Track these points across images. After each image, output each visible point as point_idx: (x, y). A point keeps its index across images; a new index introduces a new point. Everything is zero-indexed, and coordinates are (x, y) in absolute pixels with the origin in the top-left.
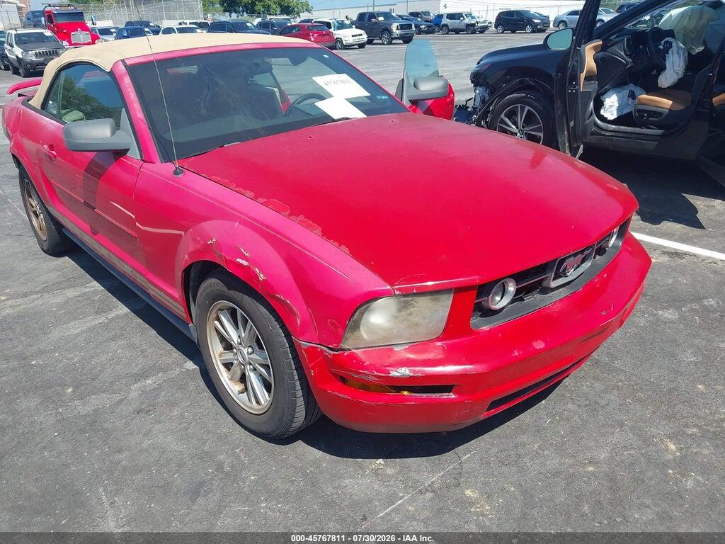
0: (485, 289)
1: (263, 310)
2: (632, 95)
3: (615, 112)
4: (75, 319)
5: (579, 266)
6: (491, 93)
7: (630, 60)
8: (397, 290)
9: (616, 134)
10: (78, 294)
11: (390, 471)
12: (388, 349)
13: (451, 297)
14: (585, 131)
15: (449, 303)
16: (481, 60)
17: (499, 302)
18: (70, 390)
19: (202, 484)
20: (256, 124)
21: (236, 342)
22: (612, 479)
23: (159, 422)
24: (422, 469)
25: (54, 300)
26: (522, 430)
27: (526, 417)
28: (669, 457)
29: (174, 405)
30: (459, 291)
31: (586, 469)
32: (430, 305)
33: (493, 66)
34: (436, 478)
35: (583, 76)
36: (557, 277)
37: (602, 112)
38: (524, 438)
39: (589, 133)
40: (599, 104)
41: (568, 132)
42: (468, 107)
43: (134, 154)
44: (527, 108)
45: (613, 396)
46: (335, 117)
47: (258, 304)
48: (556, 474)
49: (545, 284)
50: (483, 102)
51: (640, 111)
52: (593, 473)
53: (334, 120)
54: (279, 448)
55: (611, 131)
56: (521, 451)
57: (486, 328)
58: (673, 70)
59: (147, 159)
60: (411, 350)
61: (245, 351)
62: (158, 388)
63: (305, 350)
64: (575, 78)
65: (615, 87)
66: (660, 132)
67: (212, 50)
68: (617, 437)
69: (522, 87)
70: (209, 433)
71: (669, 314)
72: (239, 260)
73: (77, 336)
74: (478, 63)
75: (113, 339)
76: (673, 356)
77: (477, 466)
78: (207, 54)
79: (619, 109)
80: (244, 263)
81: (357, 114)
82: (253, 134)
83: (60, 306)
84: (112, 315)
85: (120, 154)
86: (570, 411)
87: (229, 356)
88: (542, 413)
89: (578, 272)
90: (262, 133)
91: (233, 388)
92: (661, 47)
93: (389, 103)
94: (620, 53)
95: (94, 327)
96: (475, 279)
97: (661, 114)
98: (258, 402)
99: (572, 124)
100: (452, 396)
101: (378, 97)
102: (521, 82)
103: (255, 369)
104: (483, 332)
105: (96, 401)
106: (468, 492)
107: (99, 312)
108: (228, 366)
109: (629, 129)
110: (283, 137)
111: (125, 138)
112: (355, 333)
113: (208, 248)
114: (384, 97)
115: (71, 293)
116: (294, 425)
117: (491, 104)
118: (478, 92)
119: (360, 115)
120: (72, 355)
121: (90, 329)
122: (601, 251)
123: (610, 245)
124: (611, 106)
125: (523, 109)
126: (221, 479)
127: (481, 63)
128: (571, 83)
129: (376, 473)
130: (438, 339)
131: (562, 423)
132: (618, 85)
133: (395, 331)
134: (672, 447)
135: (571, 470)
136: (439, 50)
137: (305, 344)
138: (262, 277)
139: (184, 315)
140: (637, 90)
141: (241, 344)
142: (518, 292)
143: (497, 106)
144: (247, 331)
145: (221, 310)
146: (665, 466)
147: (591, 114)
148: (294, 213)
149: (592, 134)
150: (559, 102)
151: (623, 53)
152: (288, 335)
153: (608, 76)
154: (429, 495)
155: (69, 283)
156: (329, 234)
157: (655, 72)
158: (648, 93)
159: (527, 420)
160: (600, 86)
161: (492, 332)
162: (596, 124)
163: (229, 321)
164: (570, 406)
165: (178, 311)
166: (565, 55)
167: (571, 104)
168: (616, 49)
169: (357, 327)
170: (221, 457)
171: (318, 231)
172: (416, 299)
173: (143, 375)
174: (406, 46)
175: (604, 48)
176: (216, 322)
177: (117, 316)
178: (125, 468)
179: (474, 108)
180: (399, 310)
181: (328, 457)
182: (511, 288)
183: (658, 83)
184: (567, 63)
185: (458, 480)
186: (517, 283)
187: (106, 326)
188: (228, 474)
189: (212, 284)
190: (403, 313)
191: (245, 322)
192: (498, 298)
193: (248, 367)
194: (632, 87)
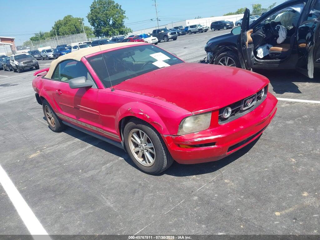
0: (221, 111)
1: (150, 128)
2: (268, 48)
3: (262, 55)
4: (74, 151)
5: (252, 103)
6: (214, 54)
7: (265, 35)
8: (193, 113)
9: (264, 63)
10: (72, 143)
11: (198, 178)
12: (193, 134)
13: (211, 114)
14: (251, 63)
15: (210, 116)
16: (208, 42)
17: (227, 115)
18: (81, 171)
19: (135, 190)
20: (134, 73)
21: (140, 143)
22: (273, 171)
23: (115, 175)
24: (208, 177)
25: (64, 146)
26: (241, 162)
27: (242, 158)
28: (293, 163)
29: (119, 170)
30: (213, 112)
31: (265, 170)
32: (204, 117)
33: (213, 44)
34: (214, 178)
35: (247, 43)
36: (245, 106)
37: (257, 56)
38: (243, 164)
39: (253, 64)
40: (256, 53)
41: (245, 64)
42: (205, 61)
43: (95, 87)
44: (228, 58)
45: (272, 149)
46: (160, 67)
47: (147, 127)
48: (255, 172)
49: (241, 109)
50: (211, 58)
51: (271, 53)
52: (267, 171)
53: (160, 68)
54: (159, 177)
55: (262, 62)
56: (242, 168)
57: (224, 124)
58: (282, 36)
59: (99, 87)
60: (200, 133)
61: (144, 145)
62: (112, 166)
63: (166, 138)
64: (244, 44)
65: (261, 46)
66: (279, 60)
67: (114, 49)
68: (275, 160)
69: (226, 50)
70: (134, 176)
71: (290, 122)
72: (140, 113)
73: (76, 156)
74: (207, 43)
75: (90, 154)
76: (293, 134)
77: (228, 174)
78: (112, 51)
79: (264, 54)
80: (142, 114)
81: (167, 65)
82: (134, 76)
83: (66, 147)
84: (87, 148)
85: (88, 88)
86: (257, 155)
87: (137, 149)
88: (248, 157)
89: (252, 104)
90: (137, 75)
91: (140, 160)
92: (276, 29)
93: (177, 61)
94: (261, 33)
95: (82, 152)
96: (218, 107)
97: (280, 53)
98: (150, 162)
99: (246, 61)
100: (216, 146)
101: (173, 59)
102: (225, 48)
103: (147, 151)
104: (223, 125)
105: (91, 173)
106: (226, 181)
107: (82, 147)
108: (137, 153)
109: (269, 61)
110: (145, 75)
111: (90, 82)
112: (182, 129)
113: (128, 112)
114: (175, 59)
115: (69, 143)
116: (164, 166)
117: (214, 58)
118: (208, 54)
119: (168, 65)
120: (77, 161)
121: (80, 153)
122: (259, 98)
123: (262, 96)
124: (260, 53)
125: (227, 58)
126: (142, 188)
127: (208, 43)
128: (243, 46)
129: (194, 179)
130: (208, 129)
131: (255, 158)
132: (262, 45)
133: (194, 127)
134: (294, 160)
135: (260, 171)
136: (189, 41)
137: (165, 136)
138: (148, 117)
139: (119, 139)
140: (269, 46)
141: (142, 143)
142: (232, 112)
143: (217, 59)
144: (144, 138)
145: (133, 133)
146: (292, 165)
147: (253, 57)
148: (155, 96)
149: (255, 64)
150: (240, 53)
151: (262, 33)
152: (159, 135)
153: (257, 42)
154: (213, 183)
155: (68, 140)
156: (168, 100)
157: (275, 38)
158: (274, 46)
159: (243, 159)
160: (255, 46)
161: (226, 125)
162: (255, 60)
163: (136, 136)
164: (257, 153)
165: (117, 138)
166: (239, 36)
167: (245, 53)
168: (259, 31)
169: (182, 127)
170: (140, 182)
171: (165, 100)
172: (200, 116)
173: (105, 163)
174: (175, 41)
175: (254, 32)
176: (132, 138)
177: (89, 148)
178: (108, 189)
179: (208, 61)
180: (195, 120)
181: (176, 177)
182: (230, 110)
183: (277, 42)
184: (240, 39)
185: (222, 178)
186: (232, 108)
187: (86, 151)
188: (143, 186)
189: (130, 124)
190: (196, 121)
191: (143, 134)
192: (226, 114)
193: (145, 151)
194: (267, 45)
